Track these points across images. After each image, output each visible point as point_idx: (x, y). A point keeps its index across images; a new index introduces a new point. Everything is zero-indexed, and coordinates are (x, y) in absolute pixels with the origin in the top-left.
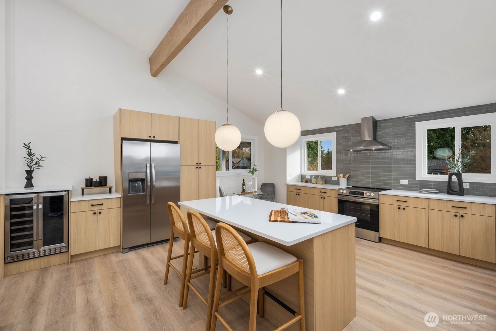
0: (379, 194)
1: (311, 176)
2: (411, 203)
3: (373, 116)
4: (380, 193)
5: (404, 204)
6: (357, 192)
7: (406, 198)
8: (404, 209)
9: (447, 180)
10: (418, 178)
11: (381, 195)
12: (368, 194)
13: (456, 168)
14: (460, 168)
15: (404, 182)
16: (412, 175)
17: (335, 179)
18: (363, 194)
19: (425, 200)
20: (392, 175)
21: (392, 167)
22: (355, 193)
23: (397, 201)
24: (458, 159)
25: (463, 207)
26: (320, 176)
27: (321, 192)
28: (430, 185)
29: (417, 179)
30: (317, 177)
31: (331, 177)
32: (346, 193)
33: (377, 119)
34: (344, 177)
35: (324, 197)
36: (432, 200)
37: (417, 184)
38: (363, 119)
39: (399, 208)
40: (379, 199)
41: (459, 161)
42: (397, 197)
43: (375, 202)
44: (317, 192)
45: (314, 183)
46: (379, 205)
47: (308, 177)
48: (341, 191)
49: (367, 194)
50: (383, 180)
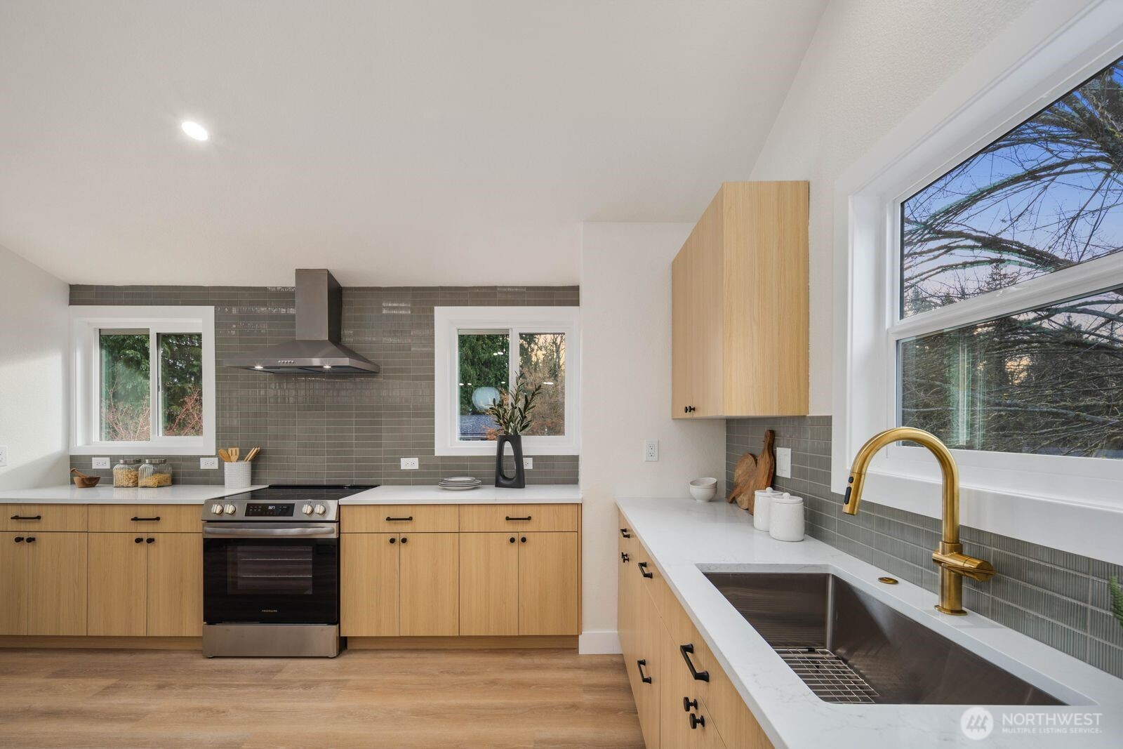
0: (339, 506)
1: (114, 459)
2: (422, 521)
3: (328, 269)
4: (343, 501)
5: (404, 528)
6: (270, 508)
7: (410, 509)
8: (404, 541)
9: (494, 453)
10: (439, 452)
11: (347, 508)
12: (307, 509)
13: (511, 423)
14: (518, 423)
15: (410, 463)
16: (424, 445)
17: (209, 464)
18: (289, 510)
19: (453, 508)
20: (379, 445)
21: (379, 423)
22: (264, 510)
23: (388, 519)
24: (514, 403)
25: (524, 517)
26: (150, 457)
27: (135, 519)
28: (465, 467)
29: (437, 454)
30: (138, 461)
31: (197, 459)
32: (234, 512)
33: (344, 283)
34: (241, 458)
35: (151, 536)
36: (466, 508)
37: (437, 466)
38: (300, 273)
39: (392, 541)
40: (339, 522)
41: (516, 408)
42: (387, 509)
43: (326, 531)
44: (120, 521)
45: (125, 483)
46: (339, 539)
47: (99, 464)
48: (216, 509)
49: (304, 508)
50: (358, 460)
